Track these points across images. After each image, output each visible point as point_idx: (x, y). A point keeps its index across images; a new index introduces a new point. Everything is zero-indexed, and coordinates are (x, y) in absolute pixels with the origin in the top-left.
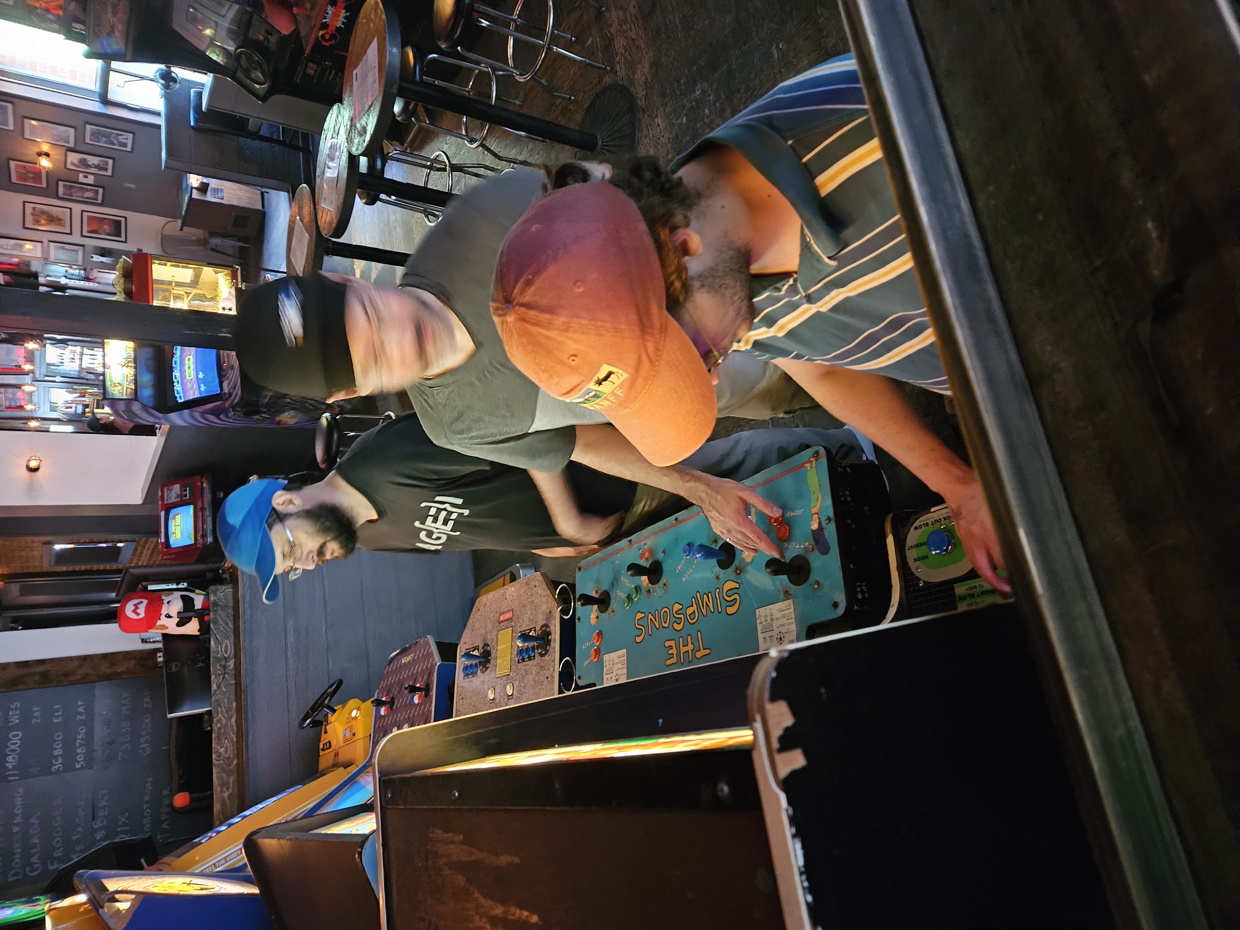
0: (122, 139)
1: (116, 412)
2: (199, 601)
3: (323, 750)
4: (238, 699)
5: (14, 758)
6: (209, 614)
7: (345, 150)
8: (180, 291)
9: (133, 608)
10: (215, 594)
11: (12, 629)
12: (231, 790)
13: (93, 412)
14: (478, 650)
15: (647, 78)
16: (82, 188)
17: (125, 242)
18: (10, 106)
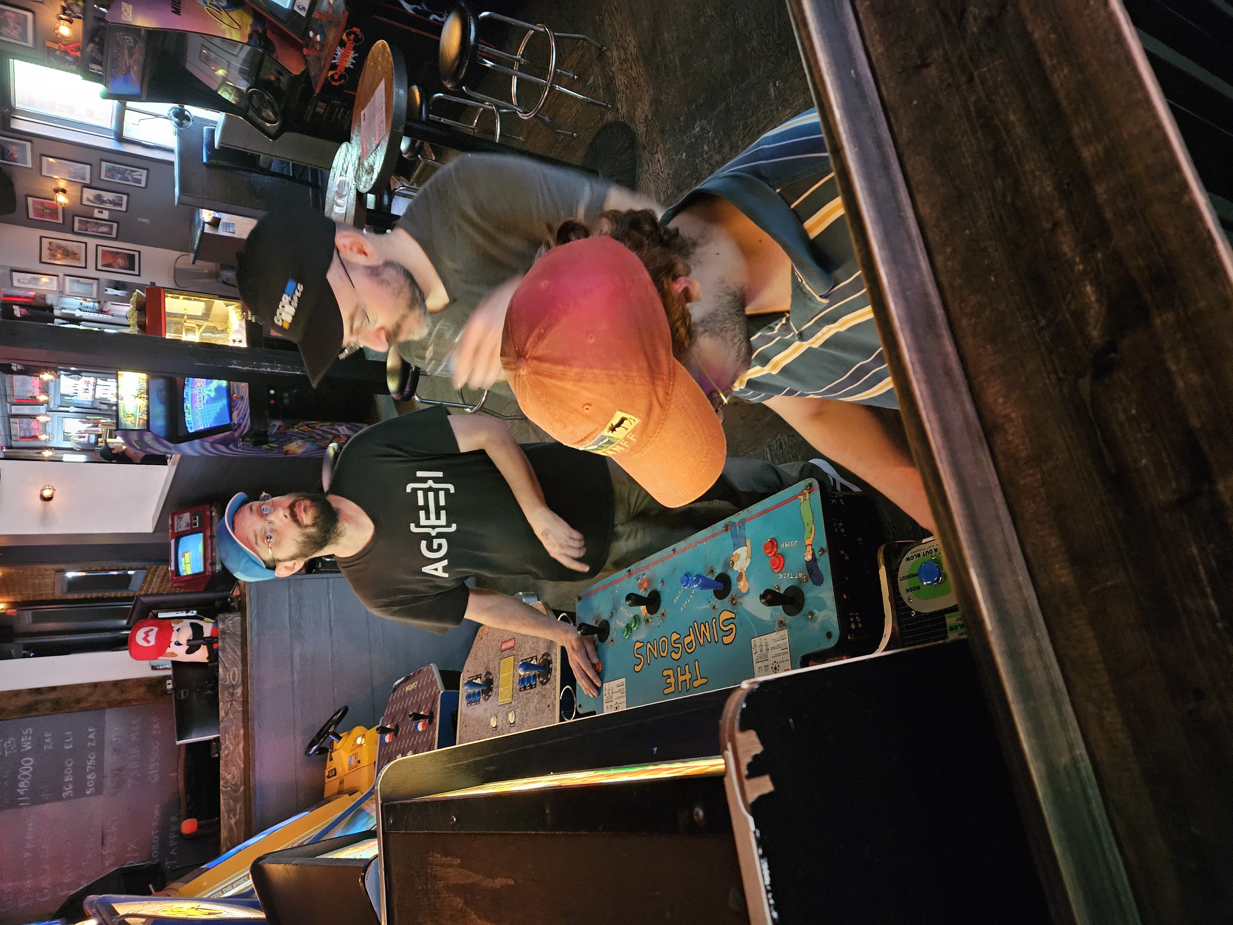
0: (136, 175)
1: (128, 441)
2: (208, 629)
3: (329, 777)
4: (246, 727)
5: (26, 784)
6: (217, 642)
7: (353, 187)
8: (190, 324)
9: (144, 635)
10: (223, 622)
11: (24, 656)
12: (237, 817)
13: (106, 443)
14: (481, 678)
15: (647, 116)
16: (97, 223)
17: (139, 275)
18: (28, 144)
